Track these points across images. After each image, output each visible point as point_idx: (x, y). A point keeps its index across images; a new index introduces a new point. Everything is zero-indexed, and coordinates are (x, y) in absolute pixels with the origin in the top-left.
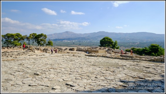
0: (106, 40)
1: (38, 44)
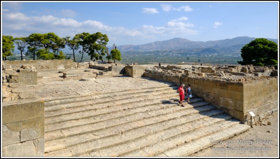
0: (261, 46)
1: (90, 57)
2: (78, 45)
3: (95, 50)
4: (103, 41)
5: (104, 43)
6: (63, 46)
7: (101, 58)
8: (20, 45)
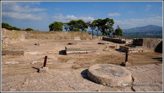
1: (102, 33)
2: (95, 27)
3: (105, 29)
4: (111, 23)
5: (111, 25)
6: (87, 28)
7: (109, 34)
8: (66, 27)
